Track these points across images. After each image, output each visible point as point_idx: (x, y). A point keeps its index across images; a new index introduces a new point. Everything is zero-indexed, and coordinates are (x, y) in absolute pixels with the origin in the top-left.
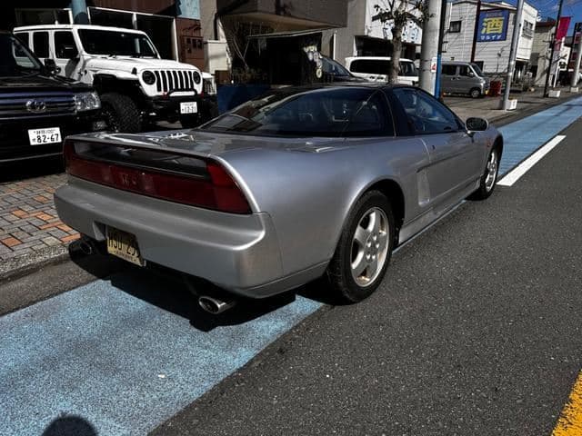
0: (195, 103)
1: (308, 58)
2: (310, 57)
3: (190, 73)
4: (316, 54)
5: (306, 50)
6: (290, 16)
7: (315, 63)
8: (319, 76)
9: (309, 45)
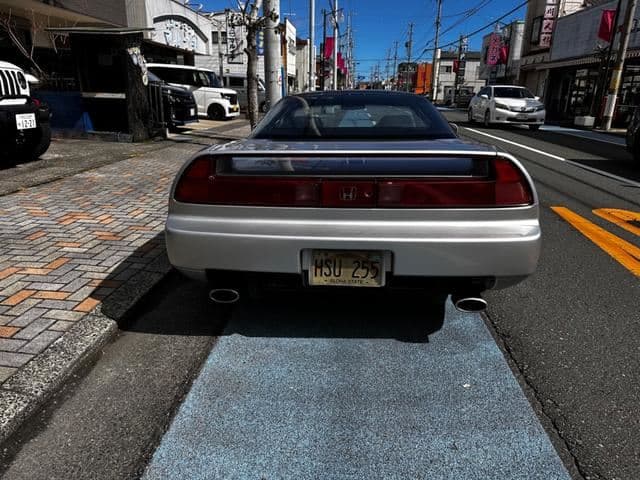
0: (33, 115)
1: (132, 61)
2: (135, 60)
3: (13, 72)
4: (140, 57)
5: (130, 51)
6: (62, 7)
7: (140, 68)
8: (146, 83)
9: (132, 47)
